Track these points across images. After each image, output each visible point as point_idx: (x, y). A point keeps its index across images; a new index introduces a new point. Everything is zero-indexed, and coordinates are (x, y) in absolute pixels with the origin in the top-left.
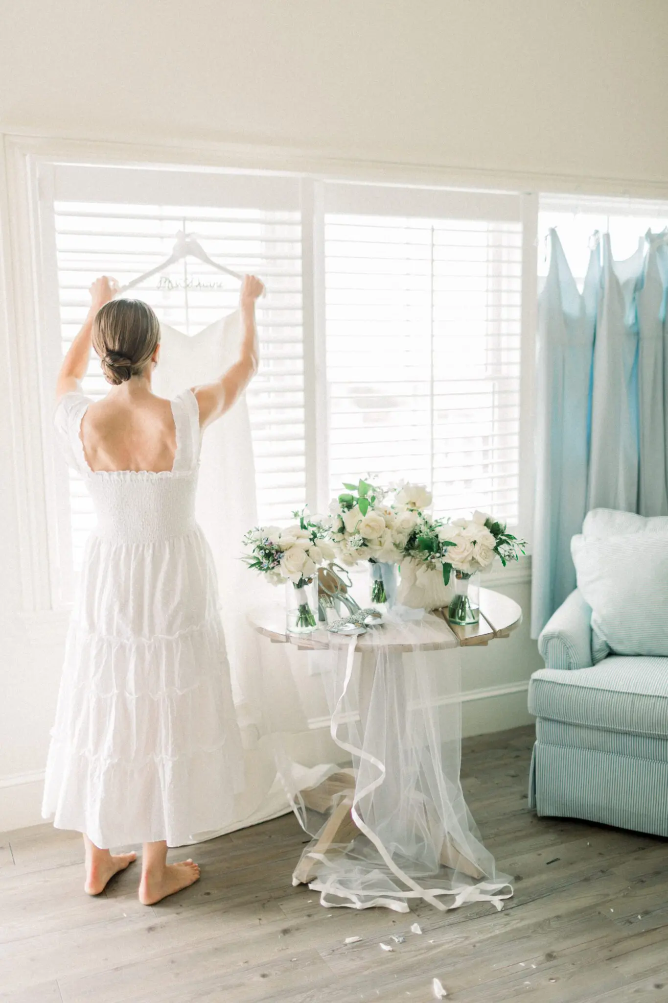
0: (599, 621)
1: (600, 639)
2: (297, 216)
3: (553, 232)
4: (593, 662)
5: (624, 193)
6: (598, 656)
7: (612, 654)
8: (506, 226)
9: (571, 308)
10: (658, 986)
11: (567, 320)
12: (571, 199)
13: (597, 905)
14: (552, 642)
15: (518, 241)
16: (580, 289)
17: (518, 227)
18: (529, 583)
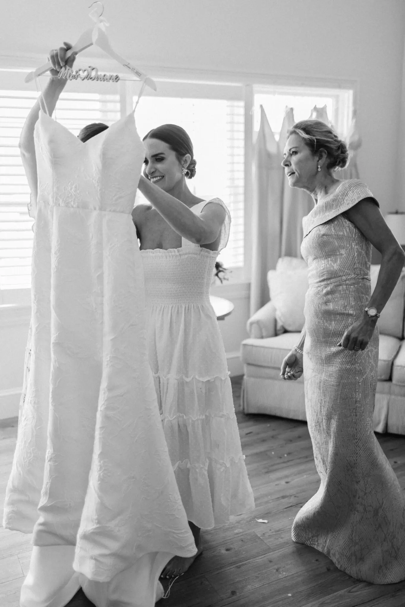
0: (280, 315)
1: (280, 324)
2: (117, 97)
3: (261, 106)
4: (276, 334)
5: (303, 85)
6: (278, 332)
7: (286, 331)
8: (236, 103)
9: (272, 149)
10: (287, 483)
11: (269, 155)
12: (271, 88)
13: (267, 451)
14: (254, 326)
15: (242, 111)
16: (277, 138)
17: (242, 104)
18: (248, 298)
